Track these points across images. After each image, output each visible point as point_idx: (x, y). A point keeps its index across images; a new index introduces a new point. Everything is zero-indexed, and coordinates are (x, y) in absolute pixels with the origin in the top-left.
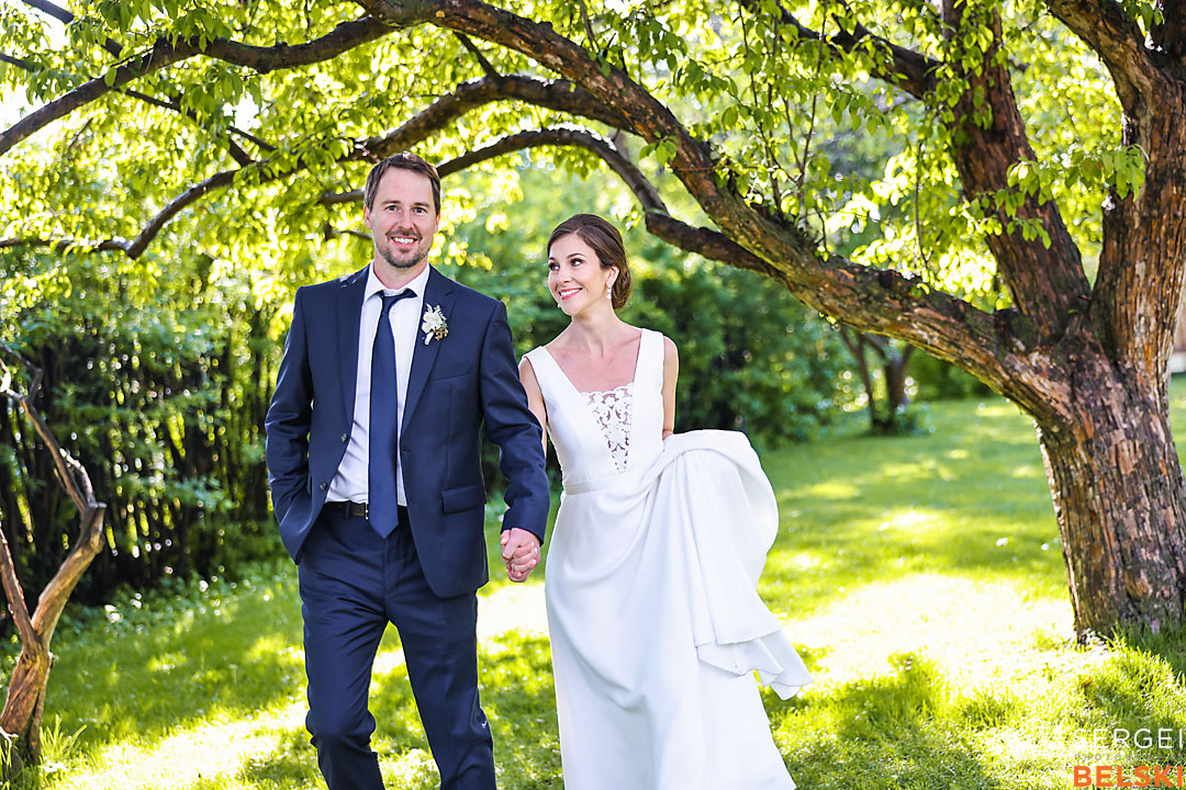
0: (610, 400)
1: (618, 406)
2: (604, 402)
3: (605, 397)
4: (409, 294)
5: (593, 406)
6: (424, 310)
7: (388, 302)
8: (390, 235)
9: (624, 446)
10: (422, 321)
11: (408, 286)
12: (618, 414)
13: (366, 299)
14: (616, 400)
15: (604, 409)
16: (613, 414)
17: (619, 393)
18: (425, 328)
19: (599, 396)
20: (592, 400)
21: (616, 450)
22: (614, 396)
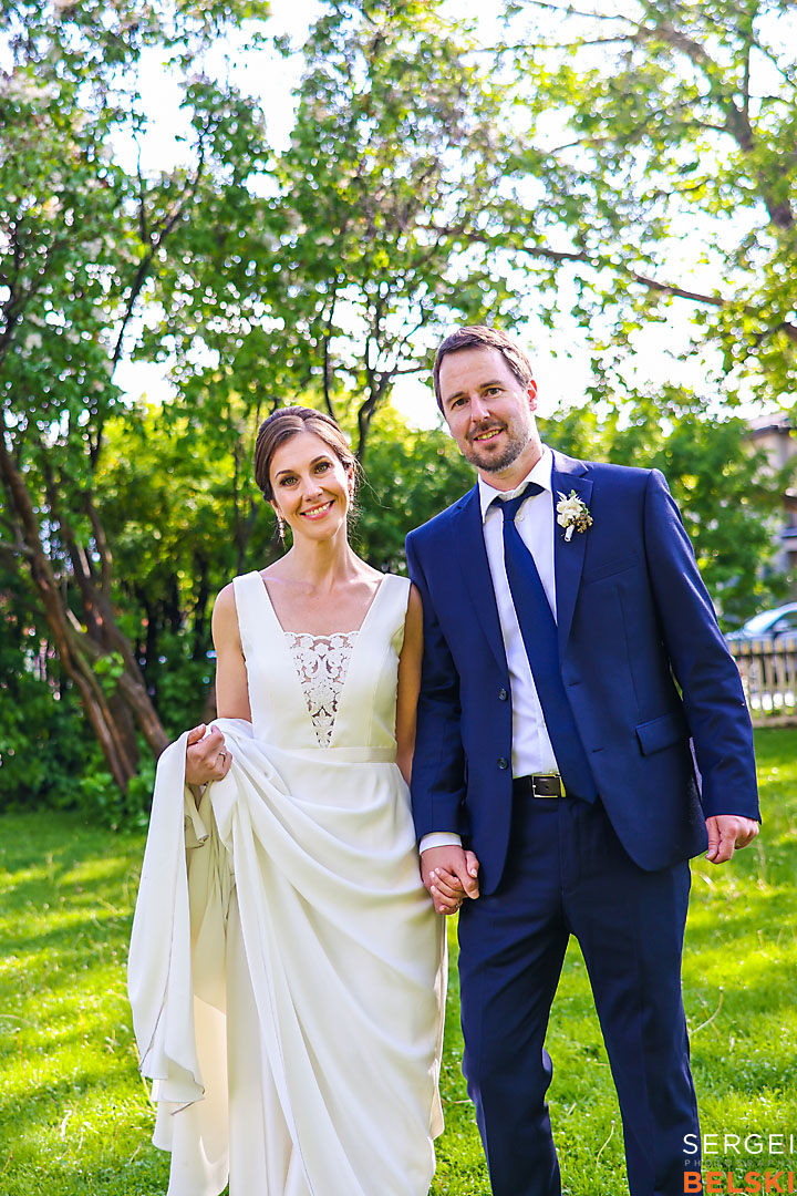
0: (322, 649)
1: (333, 657)
2: (313, 649)
3: (316, 643)
4: (533, 489)
5: (297, 650)
6: (556, 500)
7: (510, 508)
8: (470, 437)
9: (330, 711)
10: (556, 513)
11: (528, 479)
12: (329, 668)
13: (483, 513)
14: (330, 649)
15: (313, 657)
16: (322, 665)
17: (336, 641)
18: (562, 521)
19: (308, 639)
20: (298, 643)
21: (318, 714)
22: (328, 643)
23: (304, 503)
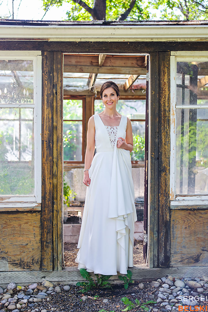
1: (115, 131)
2: (111, 129)
9: (114, 141)
12: (114, 133)
14: (114, 129)
16: (112, 132)
17: (115, 128)
19: (110, 127)
20: (108, 128)
21: (112, 142)
22: (113, 128)
23: (107, 101)
